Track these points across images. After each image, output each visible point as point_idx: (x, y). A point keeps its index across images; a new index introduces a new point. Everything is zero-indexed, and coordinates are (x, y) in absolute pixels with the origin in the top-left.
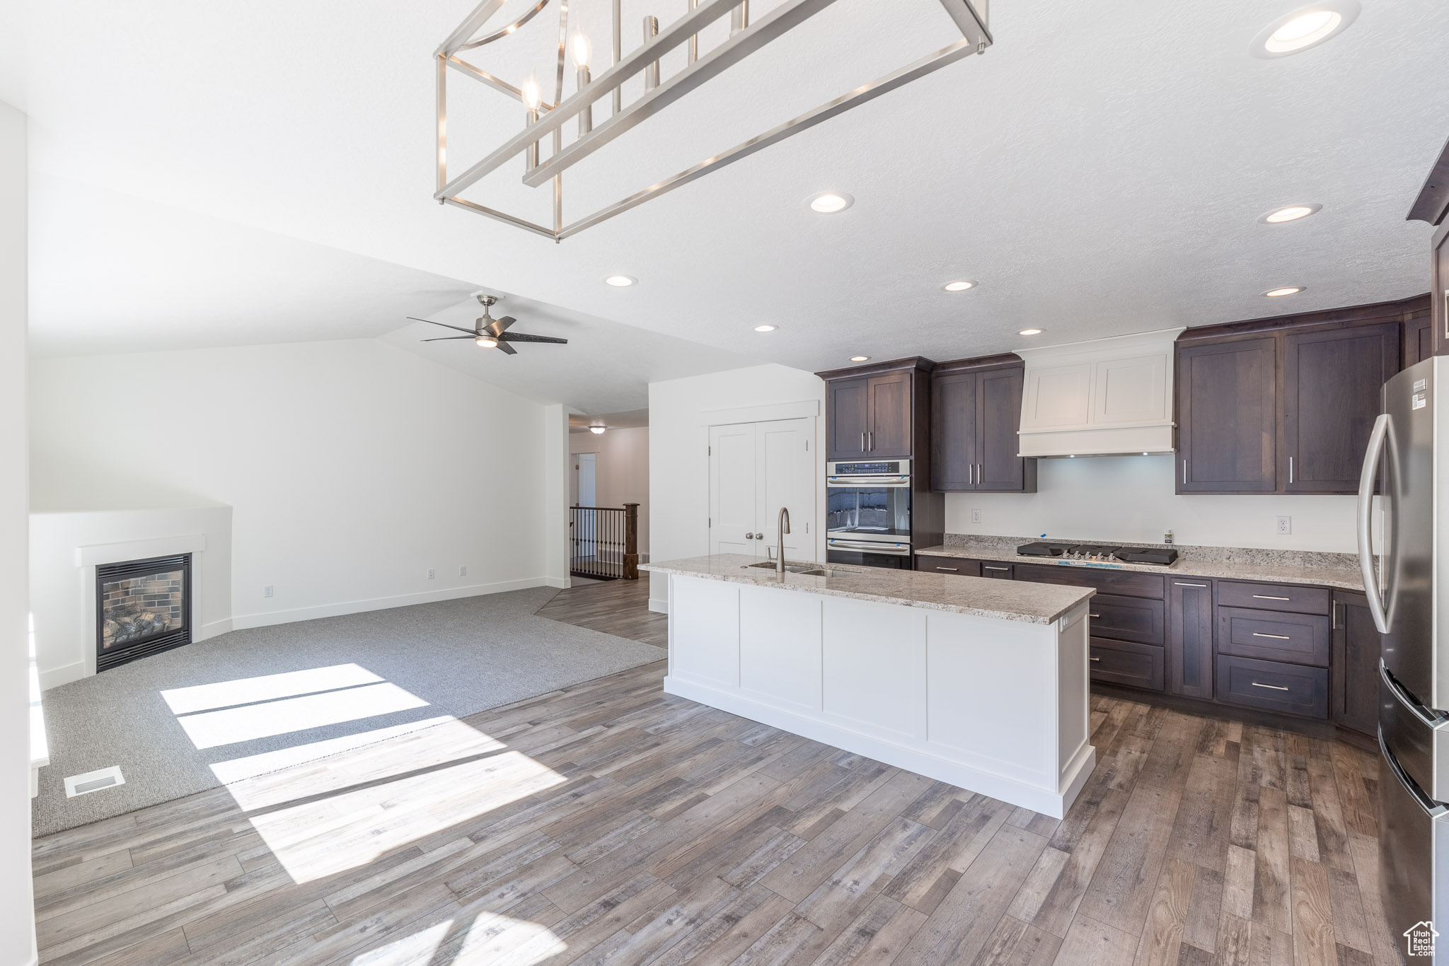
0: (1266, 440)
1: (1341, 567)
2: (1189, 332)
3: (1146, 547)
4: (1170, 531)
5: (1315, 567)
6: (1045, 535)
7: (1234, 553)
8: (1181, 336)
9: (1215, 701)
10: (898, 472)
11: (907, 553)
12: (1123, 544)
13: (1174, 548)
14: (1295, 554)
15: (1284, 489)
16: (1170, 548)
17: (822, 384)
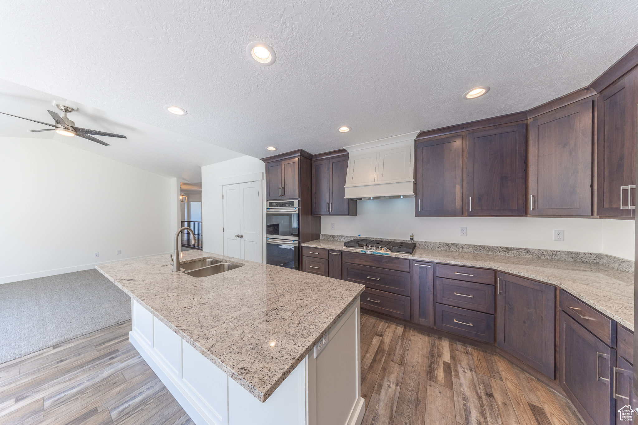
0: (458, 188)
1: (491, 253)
2: (422, 134)
3: (402, 242)
4: (412, 234)
5: (478, 252)
6: (360, 235)
7: (441, 245)
8: (418, 137)
9: (435, 328)
10: (293, 206)
11: (297, 245)
12: (392, 240)
13: (415, 242)
14: (469, 246)
15: (467, 214)
16: (412, 242)
17: (263, 164)
